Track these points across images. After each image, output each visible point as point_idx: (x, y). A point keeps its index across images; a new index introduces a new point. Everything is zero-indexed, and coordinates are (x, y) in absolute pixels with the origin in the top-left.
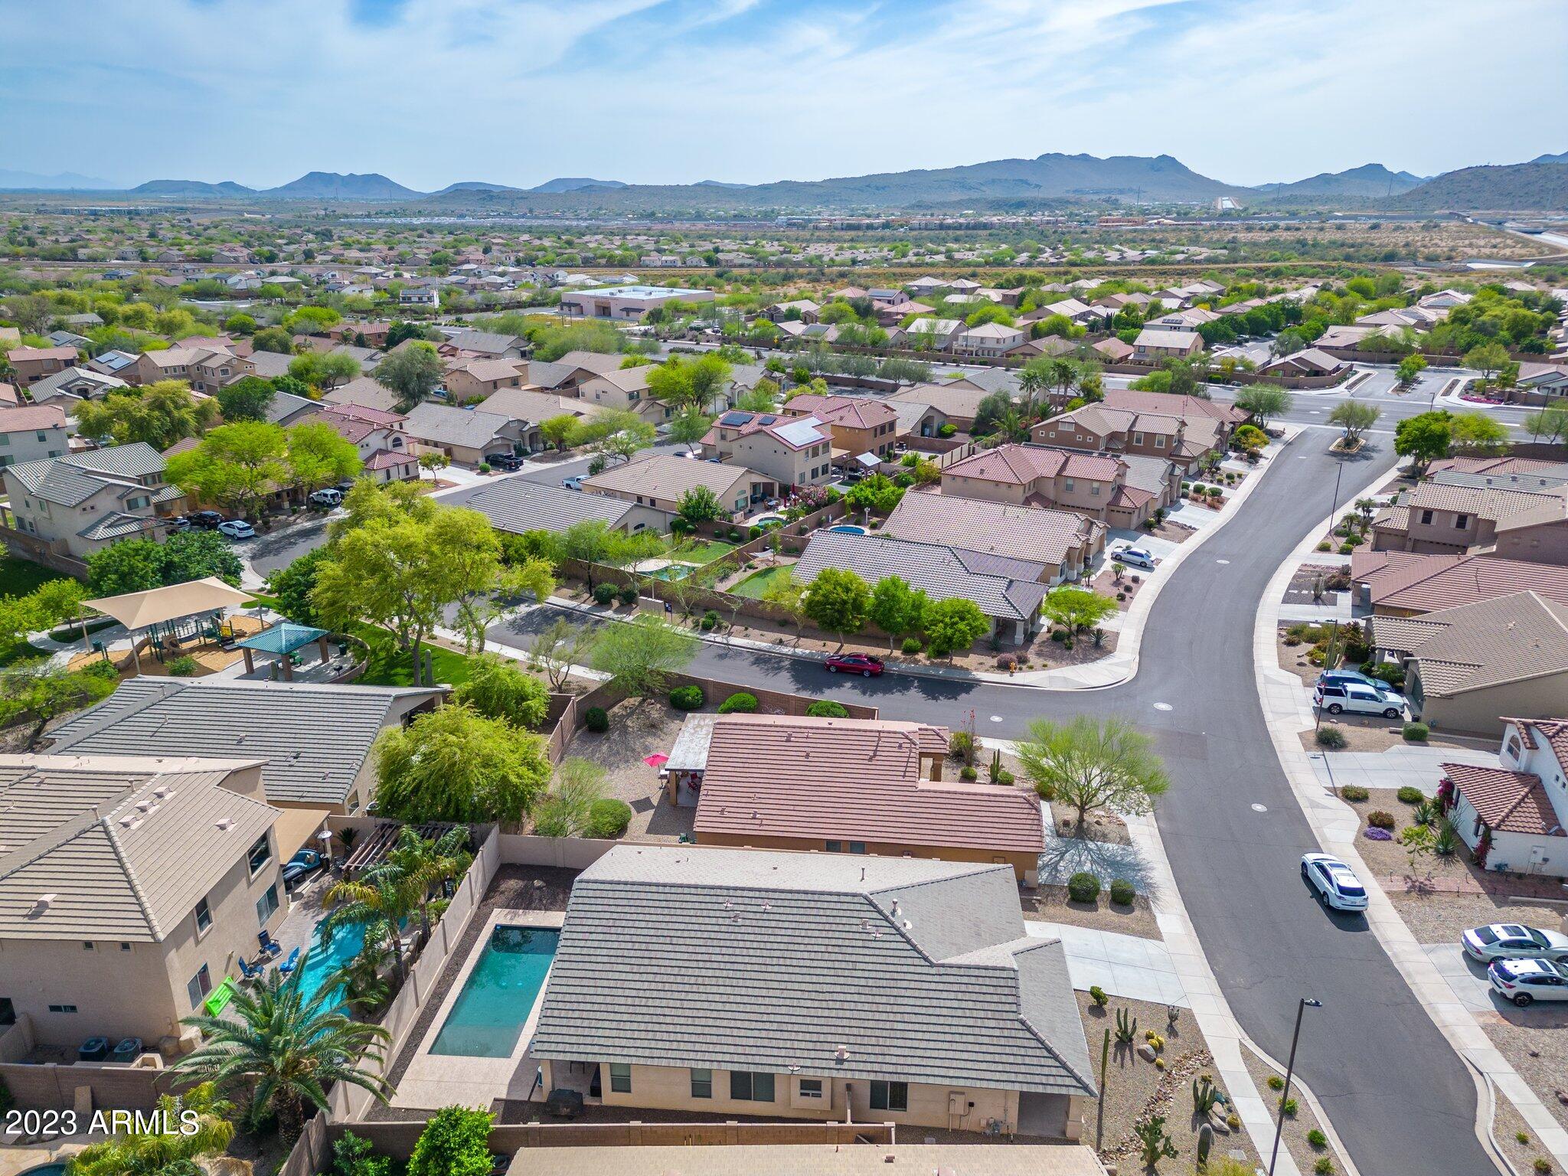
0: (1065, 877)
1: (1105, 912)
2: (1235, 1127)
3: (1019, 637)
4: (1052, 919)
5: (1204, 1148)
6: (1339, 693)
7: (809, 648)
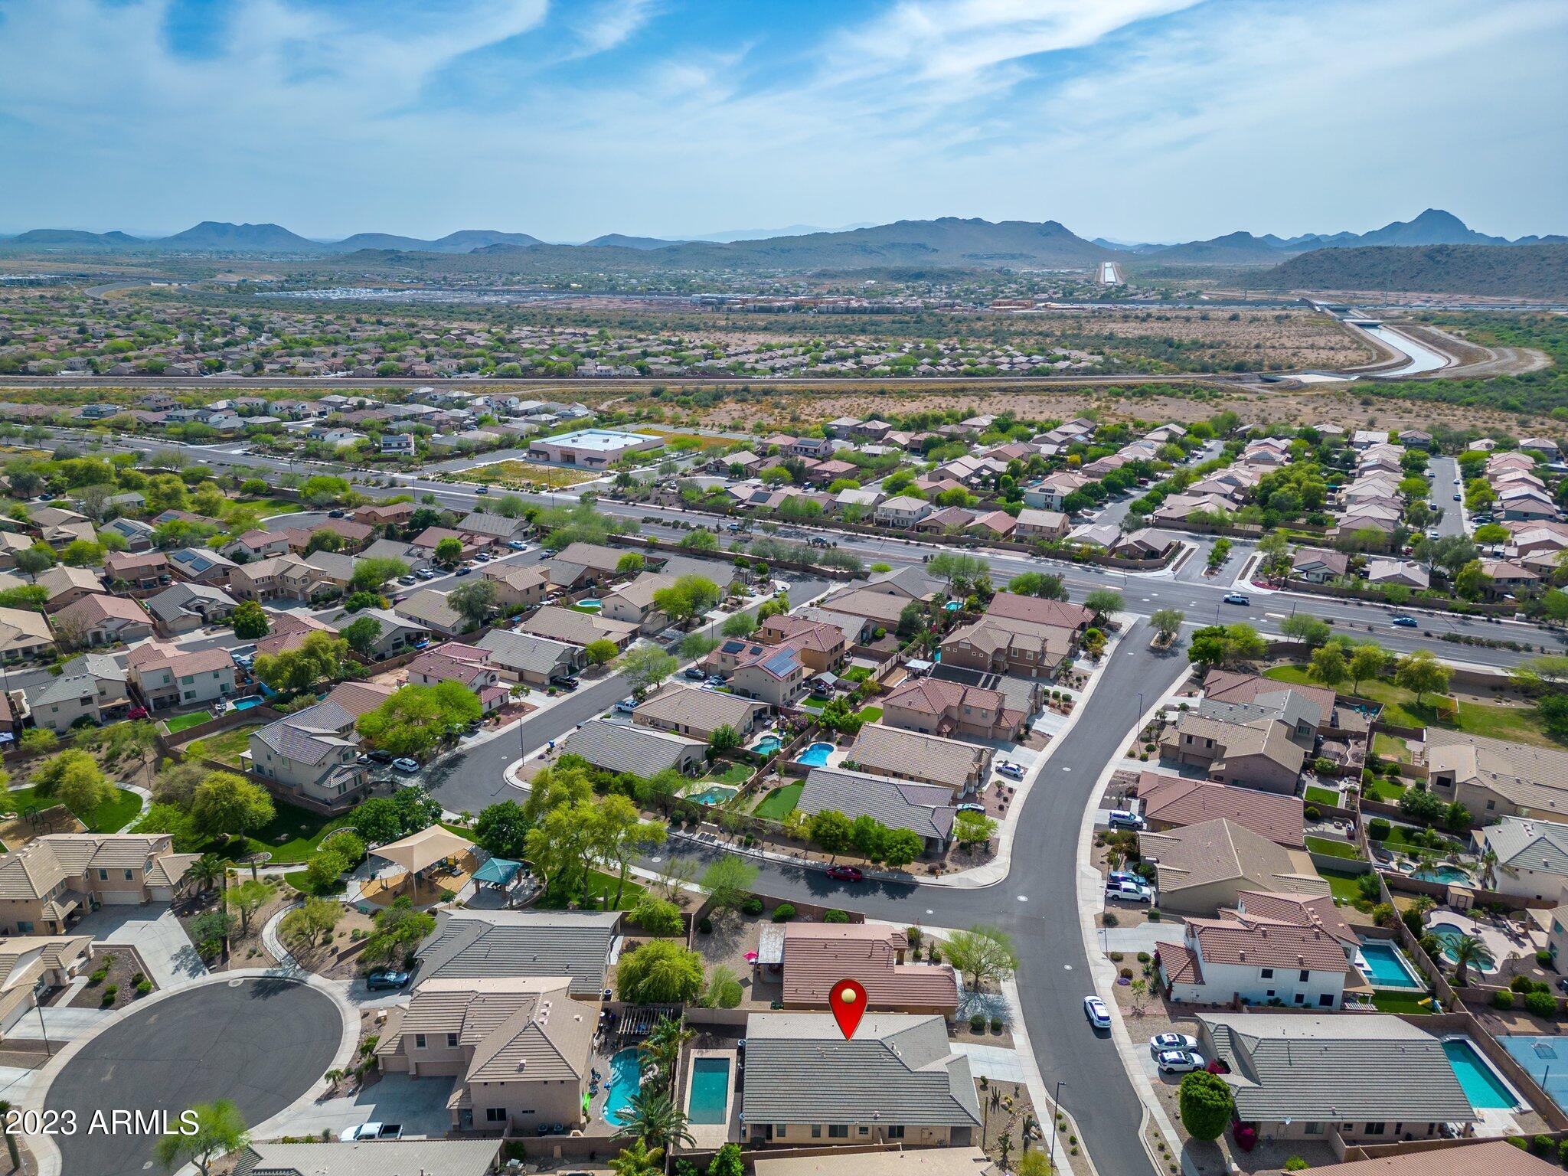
0: (969, 1016)
1: (988, 1035)
2: (1040, 1136)
3: (940, 848)
4: (963, 1041)
5: (1026, 1145)
6: (1117, 888)
7: (814, 859)
